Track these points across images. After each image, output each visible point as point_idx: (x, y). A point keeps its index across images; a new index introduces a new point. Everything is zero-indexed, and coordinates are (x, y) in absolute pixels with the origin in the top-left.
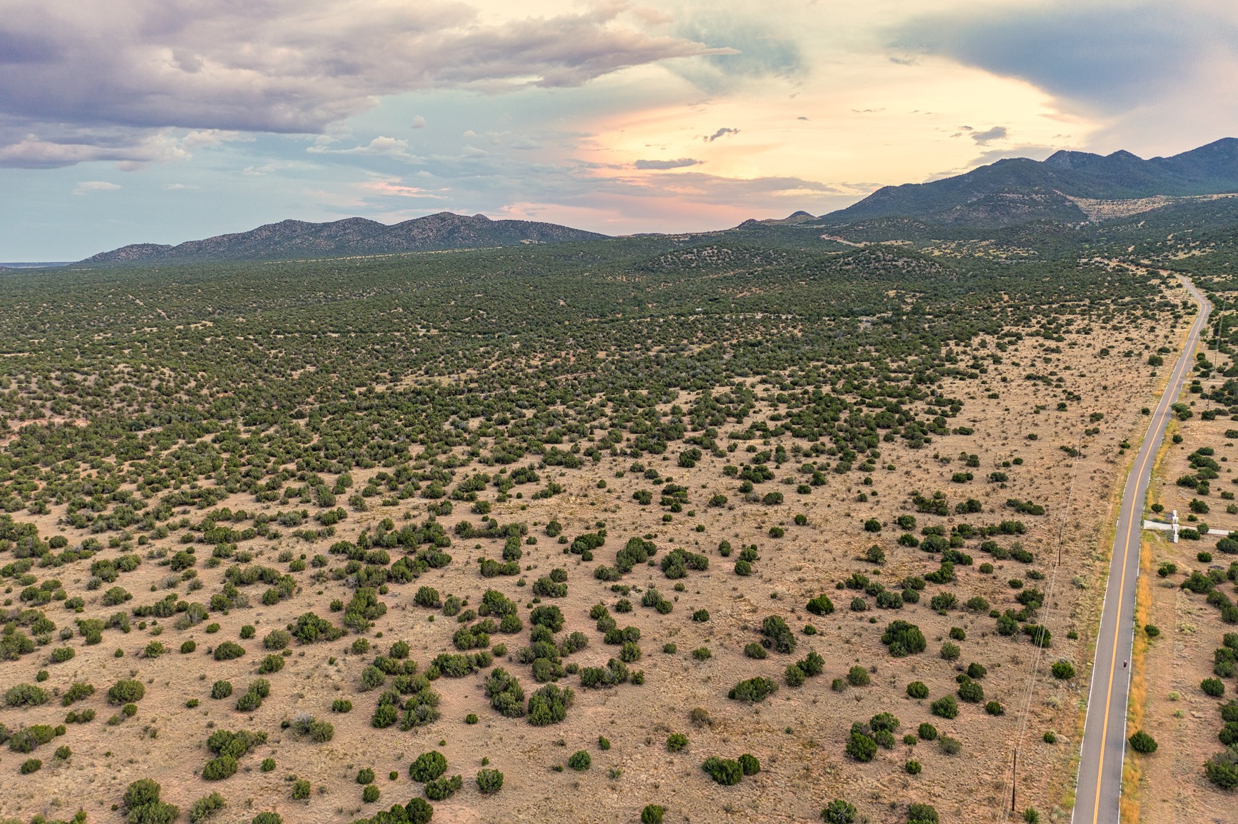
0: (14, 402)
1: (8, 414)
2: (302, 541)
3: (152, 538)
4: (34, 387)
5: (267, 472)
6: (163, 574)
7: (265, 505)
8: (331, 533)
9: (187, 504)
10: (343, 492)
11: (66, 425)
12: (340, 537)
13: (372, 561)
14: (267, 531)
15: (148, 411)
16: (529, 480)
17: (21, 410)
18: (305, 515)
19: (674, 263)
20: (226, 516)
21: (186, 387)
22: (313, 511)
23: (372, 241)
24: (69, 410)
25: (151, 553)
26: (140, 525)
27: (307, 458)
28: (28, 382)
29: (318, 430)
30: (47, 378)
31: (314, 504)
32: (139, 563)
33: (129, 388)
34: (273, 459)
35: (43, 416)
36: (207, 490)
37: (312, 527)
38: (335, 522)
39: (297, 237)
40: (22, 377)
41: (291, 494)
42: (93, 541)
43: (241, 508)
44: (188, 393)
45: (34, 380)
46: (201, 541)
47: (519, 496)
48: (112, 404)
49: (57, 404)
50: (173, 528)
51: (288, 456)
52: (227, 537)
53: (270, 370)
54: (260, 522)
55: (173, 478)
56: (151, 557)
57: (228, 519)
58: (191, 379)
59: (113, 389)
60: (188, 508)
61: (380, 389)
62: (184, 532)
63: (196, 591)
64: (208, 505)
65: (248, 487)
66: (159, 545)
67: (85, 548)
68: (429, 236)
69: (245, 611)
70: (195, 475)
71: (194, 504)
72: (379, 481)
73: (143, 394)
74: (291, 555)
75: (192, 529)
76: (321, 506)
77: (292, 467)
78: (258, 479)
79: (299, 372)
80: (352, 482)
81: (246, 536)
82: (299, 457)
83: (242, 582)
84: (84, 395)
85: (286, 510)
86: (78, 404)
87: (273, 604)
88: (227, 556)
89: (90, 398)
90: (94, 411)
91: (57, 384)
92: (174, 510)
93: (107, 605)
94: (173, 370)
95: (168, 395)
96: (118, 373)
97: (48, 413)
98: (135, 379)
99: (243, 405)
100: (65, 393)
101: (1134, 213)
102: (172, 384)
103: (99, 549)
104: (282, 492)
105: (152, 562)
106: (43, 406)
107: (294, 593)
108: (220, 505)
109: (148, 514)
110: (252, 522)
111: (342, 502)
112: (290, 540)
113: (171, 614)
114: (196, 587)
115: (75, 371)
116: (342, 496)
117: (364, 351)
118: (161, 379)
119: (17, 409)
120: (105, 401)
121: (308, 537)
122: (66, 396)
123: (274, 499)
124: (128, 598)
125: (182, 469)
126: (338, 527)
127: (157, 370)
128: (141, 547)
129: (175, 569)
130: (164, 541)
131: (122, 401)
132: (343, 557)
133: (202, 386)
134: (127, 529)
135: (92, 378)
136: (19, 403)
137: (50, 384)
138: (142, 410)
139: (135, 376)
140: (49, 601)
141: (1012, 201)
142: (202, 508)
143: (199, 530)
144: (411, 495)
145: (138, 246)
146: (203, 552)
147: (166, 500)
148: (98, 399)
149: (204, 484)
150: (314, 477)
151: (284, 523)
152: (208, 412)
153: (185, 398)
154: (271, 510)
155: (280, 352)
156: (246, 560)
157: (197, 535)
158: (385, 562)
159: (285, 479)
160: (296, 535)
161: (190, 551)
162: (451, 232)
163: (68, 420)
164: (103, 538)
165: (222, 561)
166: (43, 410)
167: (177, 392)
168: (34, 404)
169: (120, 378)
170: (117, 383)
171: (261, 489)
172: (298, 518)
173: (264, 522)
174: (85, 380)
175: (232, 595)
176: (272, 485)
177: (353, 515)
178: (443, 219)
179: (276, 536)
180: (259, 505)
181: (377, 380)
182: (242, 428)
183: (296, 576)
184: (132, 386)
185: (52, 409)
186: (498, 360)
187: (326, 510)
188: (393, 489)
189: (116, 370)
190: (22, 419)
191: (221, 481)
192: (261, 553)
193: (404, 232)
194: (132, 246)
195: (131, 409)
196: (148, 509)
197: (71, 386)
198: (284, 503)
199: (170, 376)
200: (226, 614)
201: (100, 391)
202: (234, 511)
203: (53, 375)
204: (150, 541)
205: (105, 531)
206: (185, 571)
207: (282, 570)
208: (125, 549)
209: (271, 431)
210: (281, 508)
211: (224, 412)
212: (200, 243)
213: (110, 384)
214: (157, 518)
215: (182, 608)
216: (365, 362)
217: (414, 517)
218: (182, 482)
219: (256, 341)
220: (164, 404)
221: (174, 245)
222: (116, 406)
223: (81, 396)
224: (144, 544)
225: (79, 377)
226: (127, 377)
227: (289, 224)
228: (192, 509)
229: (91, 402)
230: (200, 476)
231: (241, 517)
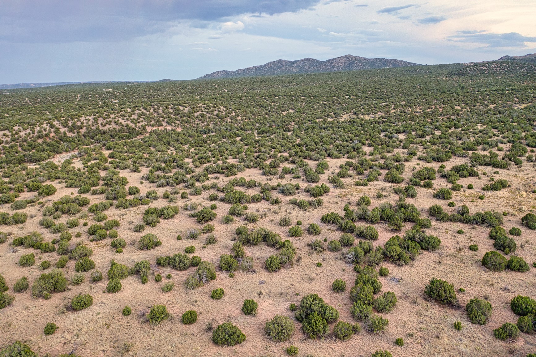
0: (151, 118)
1: (147, 123)
2: (297, 208)
3: (191, 194)
4: (160, 111)
5: (270, 157)
6: (190, 225)
7: (268, 178)
8: (320, 203)
9: (218, 173)
10: (323, 173)
11: (172, 130)
12: (327, 208)
13: (361, 235)
14: (270, 197)
15: (211, 126)
16: (470, 175)
17: (153, 121)
18: (298, 188)
19: (475, 71)
20: (242, 183)
21: (230, 115)
22: (304, 185)
23: (315, 68)
24: (174, 123)
25: (186, 206)
26: (186, 184)
27: (295, 150)
28: (158, 109)
29: (299, 136)
30: (167, 108)
31: (303, 180)
32: (176, 213)
33: (204, 114)
34: (273, 150)
35: (162, 125)
36: (232, 165)
37: (303, 197)
38: (321, 195)
39: (283, 67)
40: (156, 107)
41: (286, 171)
42: (153, 192)
43: (252, 178)
44: (231, 118)
45: (161, 108)
46: (222, 200)
47: (470, 187)
48: (195, 121)
49: (169, 120)
50: (206, 188)
51: (283, 148)
52: (241, 200)
53: (271, 111)
54: (265, 190)
55: (214, 157)
56: (186, 209)
57: (243, 185)
58: (233, 112)
59: (196, 115)
60: (218, 175)
61: (330, 120)
62: (212, 192)
63: (211, 246)
64: (232, 175)
65: (258, 166)
66: (195, 199)
67: (148, 197)
68: (340, 66)
69: (249, 275)
70: (227, 156)
71: (223, 173)
72: (348, 167)
73: (209, 118)
74: (289, 220)
75: (218, 190)
76: (308, 181)
77: (286, 154)
78: (265, 160)
79: (286, 112)
80: (328, 167)
81: (254, 200)
82: (290, 149)
83: (249, 242)
84: (182, 116)
85: (283, 182)
86: (179, 121)
87: (275, 271)
88: (239, 215)
89: (185, 118)
90: (186, 124)
91: (171, 111)
92: (209, 176)
93: (141, 249)
94: (225, 107)
95: (221, 119)
96: (199, 107)
97: (165, 124)
98: (207, 110)
99: (257, 125)
100: (174, 115)
102: (224, 114)
103: (155, 199)
104: (280, 169)
105: (185, 213)
106: (163, 121)
107: (294, 261)
108: (239, 175)
109: (193, 177)
110: (259, 189)
111: (323, 179)
112: (287, 207)
113: (185, 269)
114: (211, 241)
115: (180, 105)
116: (323, 175)
117: (318, 104)
118: (218, 111)
119: (151, 121)
120: (192, 120)
121: (301, 205)
122: (174, 117)
123: (275, 174)
124: (158, 244)
125: (220, 152)
126: (325, 198)
127: (217, 107)
128: (182, 200)
129: (199, 222)
130: (198, 197)
131: (200, 120)
132: (333, 227)
133: (238, 116)
134: (178, 187)
135: (187, 109)
136: (153, 118)
137: (168, 110)
138: (208, 125)
139: (207, 109)
140: (104, 238)
142: (227, 176)
143: (222, 191)
144: (376, 179)
145: (221, 71)
146: (223, 209)
147: (206, 169)
148: (189, 119)
149: (231, 161)
150: (301, 161)
151: (282, 192)
152: (240, 127)
153: (229, 120)
154: (273, 181)
155: (277, 104)
156: (252, 219)
157: (221, 195)
158: (374, 238)
159: (282, 161)
160: (293, 202)
161: (214, 207)
162: (351, 64)
163: (173, 128)
164: (161, 191)
165: (235, 218)
166: (163, 123)
167: (225, 117)
168: (159, 119)
169: (200, 110)
170: (198, 112)
171: (266, 167)
172: (293, 189)
173: (268, 190)
174: (184, 110)
175: (238, 255)
176: (273, 164)
177: (333, 191)
178: (347, 58)
179: (276, 202)
180: (264, 177)
181: (327, 116)
182: (256, 135)
183: (294, 242)
184: (205, 113)
185: (167, 122)
186: (394, 109)
187: (313, 185)
188: (360, 174)
189: (199, 106)
190: (153, 126)
191: (242, 161)
192: (265, 215)
193: (329, 64)
194: (219, 72)
195: (203, 124)
196: (194, 174)
197: (177, 112)
198: (282, 177)
199: (223, 110)
200: (232, 276)
201: (190, 115)
202: (247, 179)
203: (170, 107)
204: (189, 196)
205: (165, 186)
206: (205, 225)
207: (282, 234)
208: (171, 201)
209: (272, 136)
210: (279, 181)
211: (248, 127)
212: (244, 70)
213: (195, 112)
214: (198, 180)
215: (195, 263)
216: (319, 109)
217: (385, 196)
218: (219, 160)
219: (265, 99)
220: (219, 123)
221: (234, 71)
222: (196, 122)
223: (181, 117)
224: (185, 198)
225: (181, 108)
226: (203, 109)
227: (280, 61)
228: (221, 177)
229: (185, 120)
230: (230, 157)
231: (252, 185)
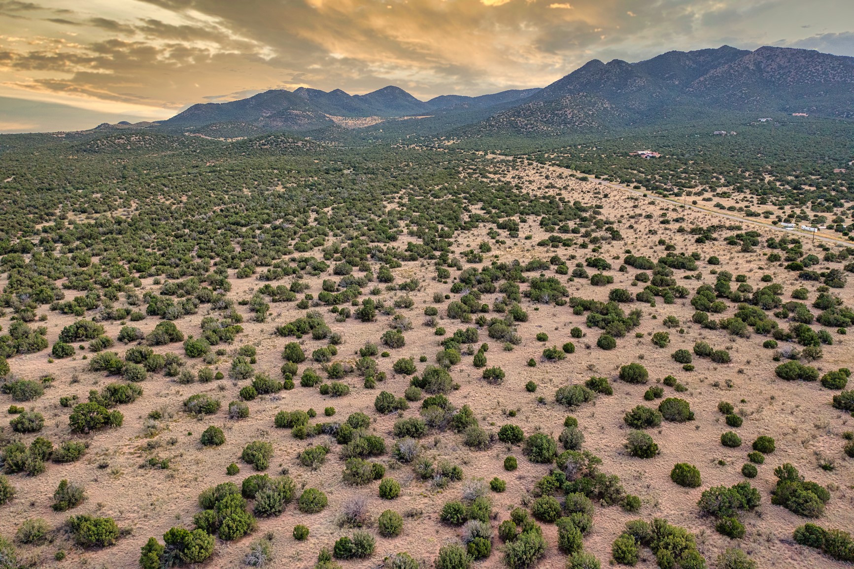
101: (366, 125)
141: (297, 115)
